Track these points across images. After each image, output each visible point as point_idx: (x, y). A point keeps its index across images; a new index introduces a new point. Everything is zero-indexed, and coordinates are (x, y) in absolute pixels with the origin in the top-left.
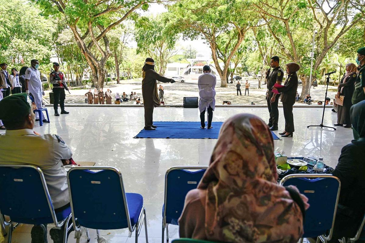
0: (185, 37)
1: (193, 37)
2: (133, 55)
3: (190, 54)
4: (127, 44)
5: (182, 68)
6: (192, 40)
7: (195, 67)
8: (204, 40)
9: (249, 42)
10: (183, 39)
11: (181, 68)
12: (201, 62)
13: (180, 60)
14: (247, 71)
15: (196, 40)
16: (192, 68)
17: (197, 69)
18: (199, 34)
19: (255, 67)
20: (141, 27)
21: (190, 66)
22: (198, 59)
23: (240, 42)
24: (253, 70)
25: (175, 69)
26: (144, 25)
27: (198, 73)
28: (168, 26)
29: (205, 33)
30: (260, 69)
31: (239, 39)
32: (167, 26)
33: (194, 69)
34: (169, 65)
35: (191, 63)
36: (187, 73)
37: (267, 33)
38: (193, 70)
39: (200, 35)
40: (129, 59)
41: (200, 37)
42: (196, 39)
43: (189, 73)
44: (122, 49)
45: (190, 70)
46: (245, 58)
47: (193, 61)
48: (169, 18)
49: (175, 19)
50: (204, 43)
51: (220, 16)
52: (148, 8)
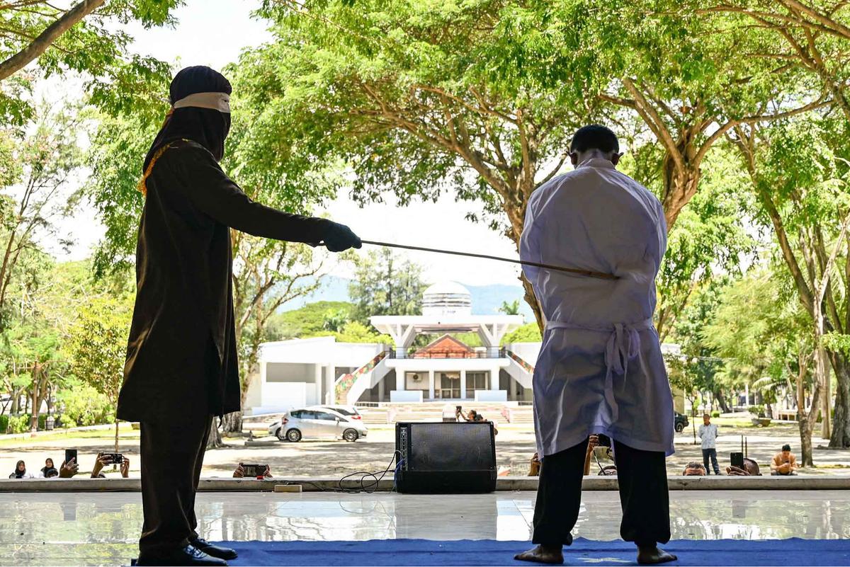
0: (367, 186)
1: (409, 188)
2: (68, 295)
3: (389, 297)
4: (39, 228)
5: (346, 371)
6: (404, 202)
7: (418, 364)
8: (469, 201)
9: (720, 219)
10: (355, 198)
11: (340, 371)
12: (452, 335)
13: (333, 326)
14: (710, 388)
15: (431, 200)
16: (402, 366)
17: (431, 375)
18: (442, 170)
19: (759, 362)
20: (121, 114)
21: (393, 355)
22: (432, 317)
23: (676, 201)
24: (746, 381)
25: (303, 373)
26: (141, 104)
27: (436, 397)
28: (275, 118)
29: (477, 160)
30: (785, 374)
31: (669, 186)
32: (267, 115)
33: (415, 377)
34: (270, 353)
35: (399, 342)
36: (373, 396)
37: (823, 161)
38: (410, 379)
39: (449, 178)
40: (47, 314)
41: (447, 185)
42: (425, 198)
43: (387, 397)
44: (12, 256)
45: (390, 380)
46: (697, 313)
47: (408, 331)
48: (283, 75)
49: (316, 77)
50: (473, 217)
51: (573, 42)
52: (170, 11)
